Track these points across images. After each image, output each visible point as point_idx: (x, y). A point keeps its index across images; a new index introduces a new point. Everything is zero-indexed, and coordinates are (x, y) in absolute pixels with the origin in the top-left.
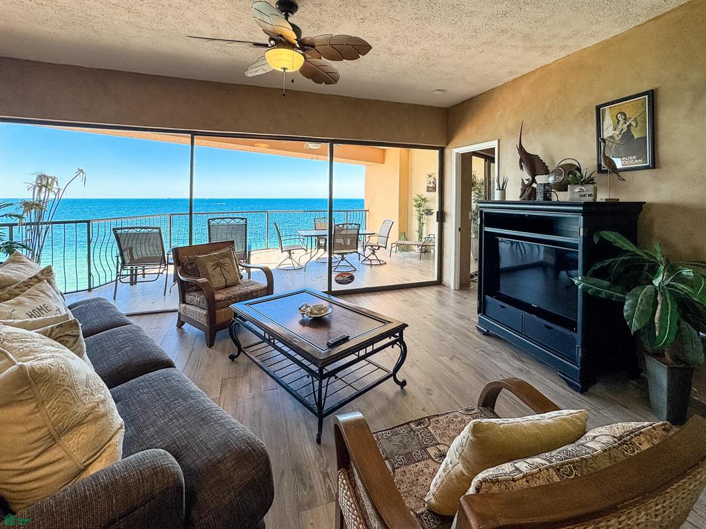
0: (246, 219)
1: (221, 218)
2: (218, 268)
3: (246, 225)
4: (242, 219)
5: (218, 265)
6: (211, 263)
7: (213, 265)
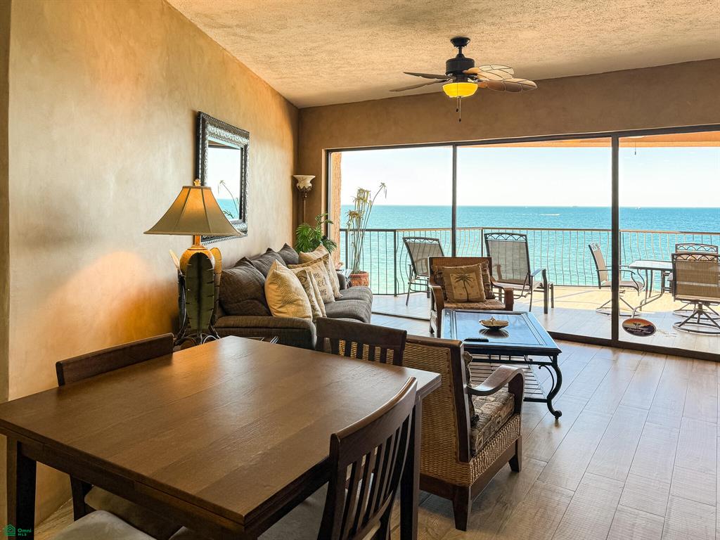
0: (526, 236)
1: (509, 234)
2: (462, 281)
3: (526, 243)
4: (521, 236)
5: (463, 278)
6: (455, 275)
7: (457, 278)
